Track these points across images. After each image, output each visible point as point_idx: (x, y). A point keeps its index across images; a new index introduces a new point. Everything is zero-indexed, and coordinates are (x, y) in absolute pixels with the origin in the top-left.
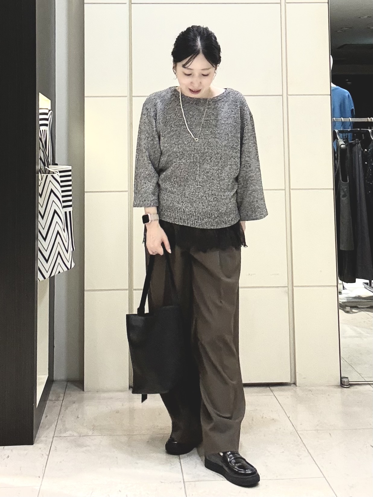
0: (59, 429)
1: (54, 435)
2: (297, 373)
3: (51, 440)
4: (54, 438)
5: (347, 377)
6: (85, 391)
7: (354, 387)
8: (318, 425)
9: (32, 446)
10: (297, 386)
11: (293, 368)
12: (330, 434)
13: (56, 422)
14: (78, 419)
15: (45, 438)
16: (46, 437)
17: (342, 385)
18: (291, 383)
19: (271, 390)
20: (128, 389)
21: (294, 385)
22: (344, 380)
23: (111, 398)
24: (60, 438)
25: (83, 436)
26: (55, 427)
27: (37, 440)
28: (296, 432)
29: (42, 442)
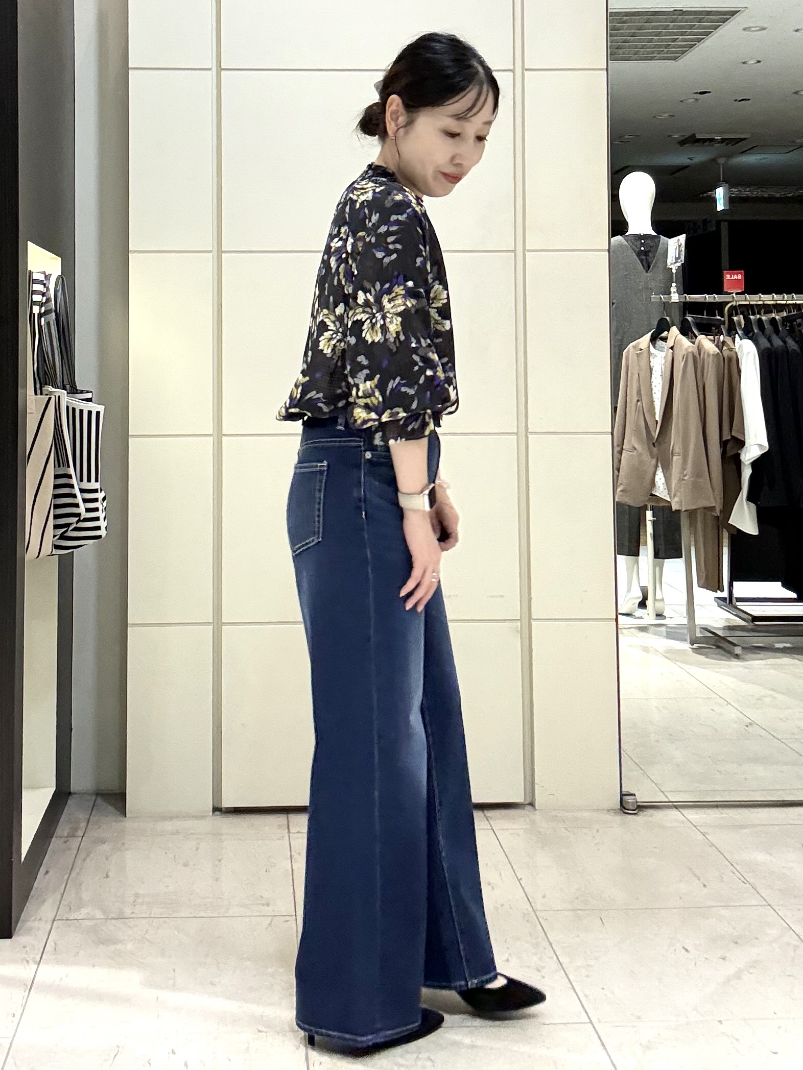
1: (55, 916)
2: (537, 787)
3: (50, 927)
4: (55, 922)
5: (632, 792)
6: (127, 815)
7: (645, 813)
8: (577, 898)
9: (9, 940)
10: (535, 809)
12: (601, 919)
13: (63, 885)
14: (107, 879)
15: (36, 924)
17: (624, 809)
18: (525, 803)
19: (486, 817)
20: (211, 813)
21: (532, 807)
22: (627, 800)
23: (178, 832)
24: (68, 922)
25: (112, 919)
26: (59, 897)
27: (20, 928)
28: (534, 911)
29: (29, 930)
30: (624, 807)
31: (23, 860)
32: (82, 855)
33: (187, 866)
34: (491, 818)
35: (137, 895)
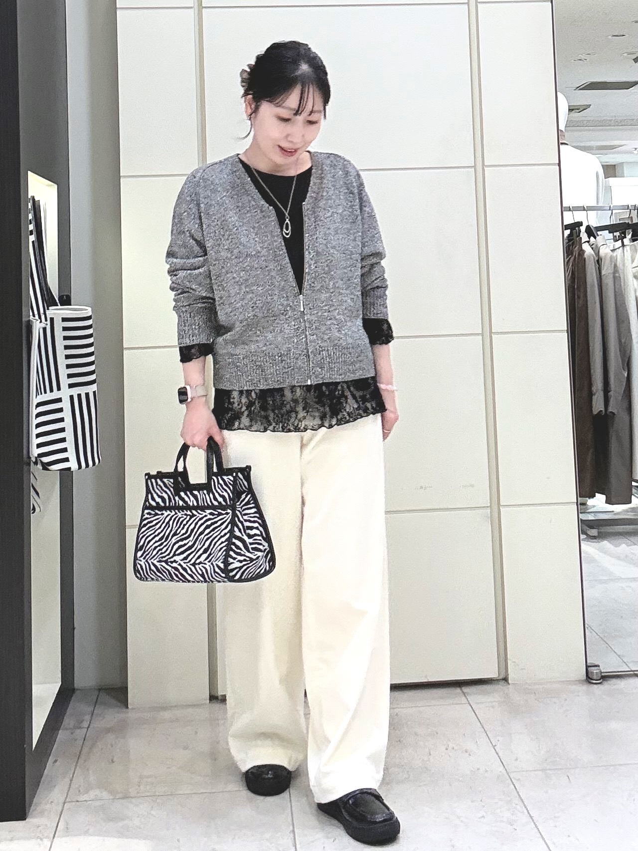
0: (77, 786)
1: (66, 799)
2: (509, 661)
3: (61, 809)
4: (66, 804)
5: (596, 664)
6: (129, 706)
7: (609, 682)
8: (546, 759)
9: (23, 822)
10: (508, 684)
11: (502, 652)
13: (73, 771)
14: (112, 764)
15: (48, 806)
16: (52, 802)
17: (590, 680)
18: (498, 678)
19: (464, 693)
20: (208, 701)
21: (506, 682)
22: (592, 671)
23: (177, 720)
24: (77, 803)
26: (70, 782)
27: (33, 810)
28: (508, 774)
29: (42, 813)
30: (589, 679)
31: (34, 748)
32: (88, 743)
33: (187, 749)
34: (468, 694)
35: (141, 777)
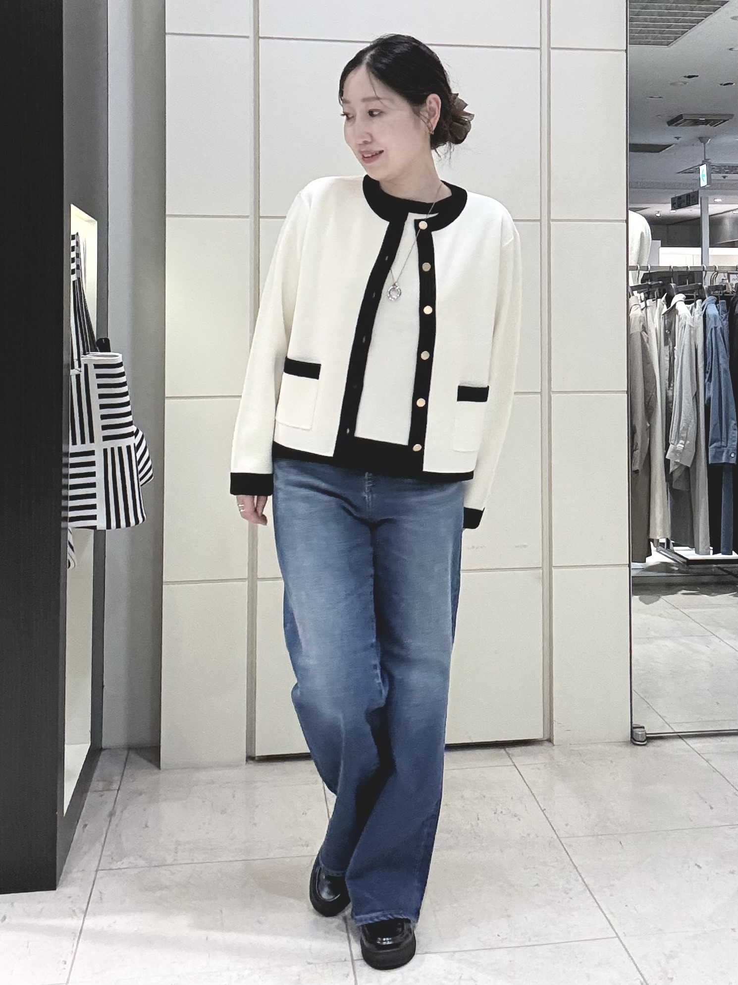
0: (109, 853)
1: (98, 866)
2: (554, 722)
3: (94, 877)
4: (98, 873)
6: (162, 767)
7: (654, 744)
9: (54, 891)
10: (554, 745)
11: (548, 713)
13: (104, 837)
15: (79, 874)
16: (83, 870)
17: (635, 741)
19: (509, 755)
20: (244, 762)
21: (550, 743)
22: (637, 732)
23: (213, 782)
24: (112, 872)
25: (155, 866)
26: (101, 848)
27: (63, 879)
28: (559, 839)
29: (72, 882)
31: (65, 814)
32: (120, 806)
34: (513, 755)
35: (178, 843)
